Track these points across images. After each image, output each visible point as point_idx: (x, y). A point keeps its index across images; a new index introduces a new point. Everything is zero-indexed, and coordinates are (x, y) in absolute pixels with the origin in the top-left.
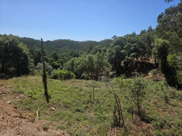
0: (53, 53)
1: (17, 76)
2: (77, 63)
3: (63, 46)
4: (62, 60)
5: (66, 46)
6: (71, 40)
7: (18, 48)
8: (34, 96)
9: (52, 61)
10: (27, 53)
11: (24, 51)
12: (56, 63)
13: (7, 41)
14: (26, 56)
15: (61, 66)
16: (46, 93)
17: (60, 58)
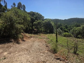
0: (65, 25)
1: (49, 34)
2: (76, 30)
3: (73, 22)
4: (69, 28)
5: (75, 21)
6: (78, 18)
7: (50, 23)
8: (52, 40)
9: (65, 29)
10: (53, 25)
11: (52, 25)
12: (66, 30)
13: (47, 21)
14: (53, 27)
15: (69, 31)
16: (57, 41)
17: (69, 27)
